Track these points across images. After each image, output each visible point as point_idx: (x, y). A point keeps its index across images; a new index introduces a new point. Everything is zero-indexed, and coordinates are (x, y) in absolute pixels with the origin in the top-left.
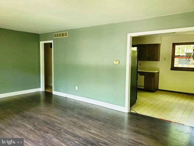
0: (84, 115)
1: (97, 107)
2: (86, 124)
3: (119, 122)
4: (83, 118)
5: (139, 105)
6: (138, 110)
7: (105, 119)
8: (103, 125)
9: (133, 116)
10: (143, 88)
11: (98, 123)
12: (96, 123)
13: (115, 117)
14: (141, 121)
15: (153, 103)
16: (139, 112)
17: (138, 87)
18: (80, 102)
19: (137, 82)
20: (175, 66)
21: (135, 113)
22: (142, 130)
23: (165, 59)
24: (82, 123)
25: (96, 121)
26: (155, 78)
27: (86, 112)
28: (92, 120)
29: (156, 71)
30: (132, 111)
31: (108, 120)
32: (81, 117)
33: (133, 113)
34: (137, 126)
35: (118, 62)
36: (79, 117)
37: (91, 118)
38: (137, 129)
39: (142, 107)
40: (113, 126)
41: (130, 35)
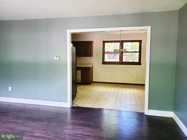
0: (23, 118)
1: (37, 107)
2: (27, 128)
3: (63, 118)
4: (23, 122)
5: (79, 98)
6: (79, 103)
7: (49, 118)
8: (48, 125)
9: (76, 109)
10: (80, 81)
11: (41, 124)
12: (39, 124)
13: (59, 114)
14: (84, 113)
15: (91, 94)
16: (80, 105)
17: (78, 81)
18: (15, 104)
19: (76, 76)
20: (105, 60)
21: (77, 107)
22: (86, 122)
23: (97, 55)
24: (22, 128)
25: (39, 122)
26: (90, 72)
27: (24, 114)
28: (34, 122)
29: (91, 65)
30: (74, 105)
31: (51, 118)
32: (20, 121)
33: (75, 107)
34: (82, 120)
35: (58, 58)
36: (17, 121)
37: (32, 119)
38: (82, 122)
39: (82, 100)
40: (58, 124)
41: (69, 32)
